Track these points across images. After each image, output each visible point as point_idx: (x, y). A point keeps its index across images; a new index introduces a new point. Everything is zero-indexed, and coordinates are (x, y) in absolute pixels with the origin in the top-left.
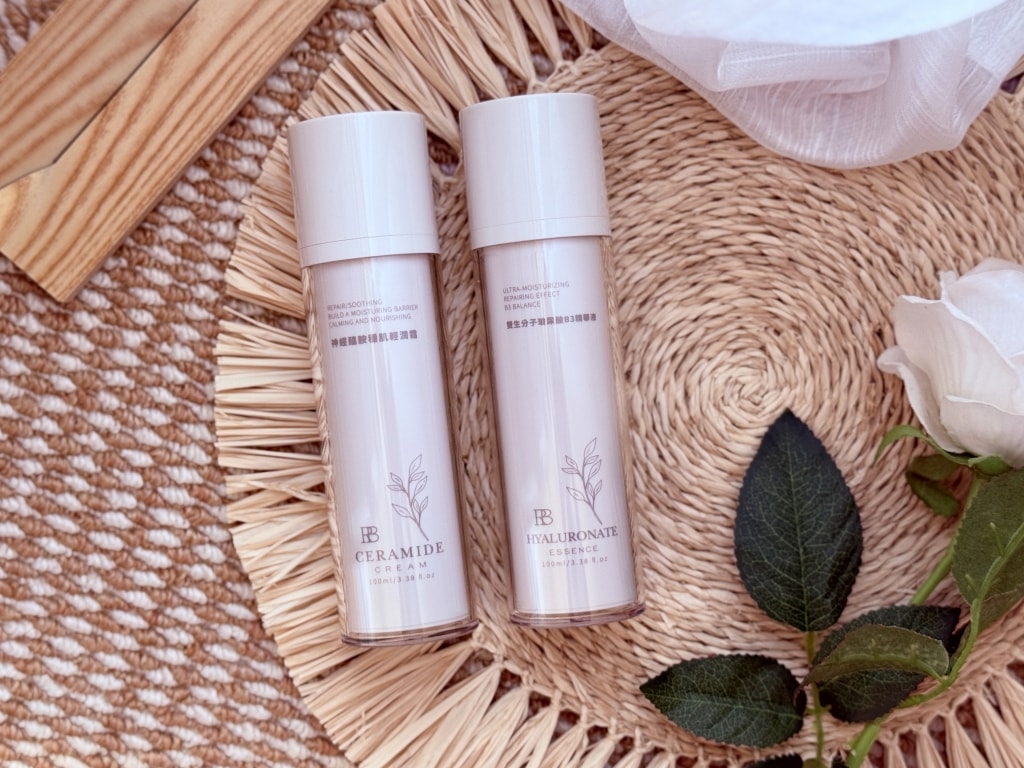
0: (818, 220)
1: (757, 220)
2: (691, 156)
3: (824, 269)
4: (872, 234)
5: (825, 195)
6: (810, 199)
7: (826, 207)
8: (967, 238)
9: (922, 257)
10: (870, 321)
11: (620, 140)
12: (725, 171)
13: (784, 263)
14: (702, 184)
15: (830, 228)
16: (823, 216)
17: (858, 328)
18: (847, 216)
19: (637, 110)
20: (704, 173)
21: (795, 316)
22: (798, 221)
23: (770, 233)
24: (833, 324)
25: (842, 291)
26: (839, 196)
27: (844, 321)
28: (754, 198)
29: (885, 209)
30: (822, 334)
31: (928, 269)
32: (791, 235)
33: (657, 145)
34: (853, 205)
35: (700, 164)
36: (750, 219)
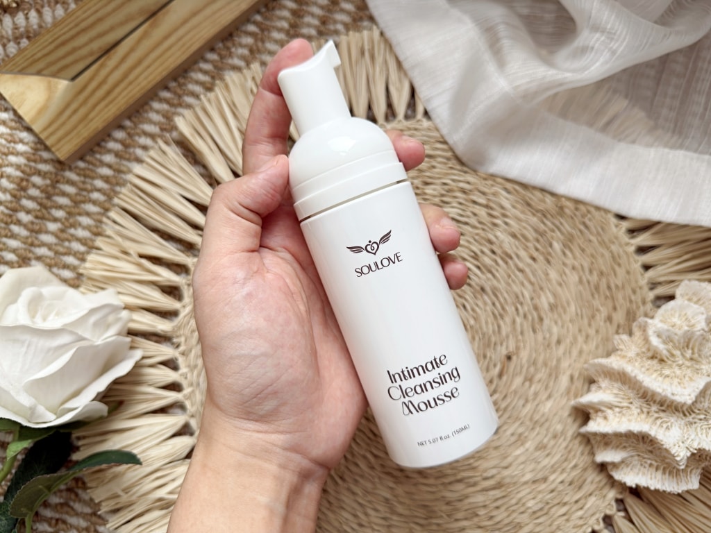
0: (509, 276)
1: (476, 257)
2: (460, 204)
3: (498, 304)
4: (534, 301)
5: (521, 265)
6: (510, 262)
7: (517, 273)
8: (584, 333)
9: (555, 330)
10: (507, 347)
11: (428, 174)
12: (473, 221)
13: (478, 288)
14: (458, 221)
15: (512, 284)
16: (513, 276)
17: (499, 348)
18: (526, 283)
19: (445, 164)
20: (461, 215)
21: (468, 320)
22: (497, 270)
23: (478, 268)
24: (486, 337)
25: (501, 323)
26: (527, 270)
27: (493, 339)
28: (481, 244)
29: (547, 291)
30: (477, 339)
31: (555, 339)
32: (489, 275)
33: (446, 187)
34: (533, 279)
35: (464, 210)
36: (473, 254)
